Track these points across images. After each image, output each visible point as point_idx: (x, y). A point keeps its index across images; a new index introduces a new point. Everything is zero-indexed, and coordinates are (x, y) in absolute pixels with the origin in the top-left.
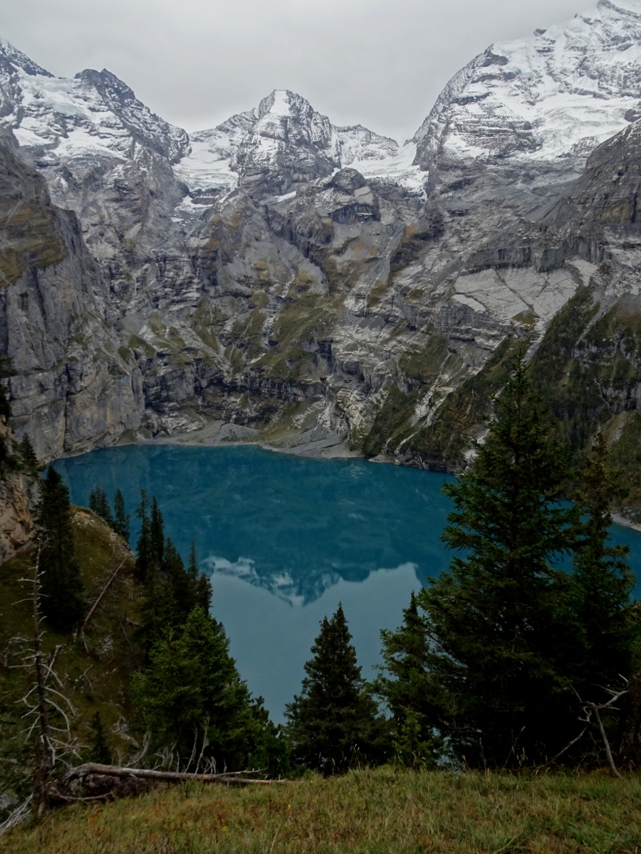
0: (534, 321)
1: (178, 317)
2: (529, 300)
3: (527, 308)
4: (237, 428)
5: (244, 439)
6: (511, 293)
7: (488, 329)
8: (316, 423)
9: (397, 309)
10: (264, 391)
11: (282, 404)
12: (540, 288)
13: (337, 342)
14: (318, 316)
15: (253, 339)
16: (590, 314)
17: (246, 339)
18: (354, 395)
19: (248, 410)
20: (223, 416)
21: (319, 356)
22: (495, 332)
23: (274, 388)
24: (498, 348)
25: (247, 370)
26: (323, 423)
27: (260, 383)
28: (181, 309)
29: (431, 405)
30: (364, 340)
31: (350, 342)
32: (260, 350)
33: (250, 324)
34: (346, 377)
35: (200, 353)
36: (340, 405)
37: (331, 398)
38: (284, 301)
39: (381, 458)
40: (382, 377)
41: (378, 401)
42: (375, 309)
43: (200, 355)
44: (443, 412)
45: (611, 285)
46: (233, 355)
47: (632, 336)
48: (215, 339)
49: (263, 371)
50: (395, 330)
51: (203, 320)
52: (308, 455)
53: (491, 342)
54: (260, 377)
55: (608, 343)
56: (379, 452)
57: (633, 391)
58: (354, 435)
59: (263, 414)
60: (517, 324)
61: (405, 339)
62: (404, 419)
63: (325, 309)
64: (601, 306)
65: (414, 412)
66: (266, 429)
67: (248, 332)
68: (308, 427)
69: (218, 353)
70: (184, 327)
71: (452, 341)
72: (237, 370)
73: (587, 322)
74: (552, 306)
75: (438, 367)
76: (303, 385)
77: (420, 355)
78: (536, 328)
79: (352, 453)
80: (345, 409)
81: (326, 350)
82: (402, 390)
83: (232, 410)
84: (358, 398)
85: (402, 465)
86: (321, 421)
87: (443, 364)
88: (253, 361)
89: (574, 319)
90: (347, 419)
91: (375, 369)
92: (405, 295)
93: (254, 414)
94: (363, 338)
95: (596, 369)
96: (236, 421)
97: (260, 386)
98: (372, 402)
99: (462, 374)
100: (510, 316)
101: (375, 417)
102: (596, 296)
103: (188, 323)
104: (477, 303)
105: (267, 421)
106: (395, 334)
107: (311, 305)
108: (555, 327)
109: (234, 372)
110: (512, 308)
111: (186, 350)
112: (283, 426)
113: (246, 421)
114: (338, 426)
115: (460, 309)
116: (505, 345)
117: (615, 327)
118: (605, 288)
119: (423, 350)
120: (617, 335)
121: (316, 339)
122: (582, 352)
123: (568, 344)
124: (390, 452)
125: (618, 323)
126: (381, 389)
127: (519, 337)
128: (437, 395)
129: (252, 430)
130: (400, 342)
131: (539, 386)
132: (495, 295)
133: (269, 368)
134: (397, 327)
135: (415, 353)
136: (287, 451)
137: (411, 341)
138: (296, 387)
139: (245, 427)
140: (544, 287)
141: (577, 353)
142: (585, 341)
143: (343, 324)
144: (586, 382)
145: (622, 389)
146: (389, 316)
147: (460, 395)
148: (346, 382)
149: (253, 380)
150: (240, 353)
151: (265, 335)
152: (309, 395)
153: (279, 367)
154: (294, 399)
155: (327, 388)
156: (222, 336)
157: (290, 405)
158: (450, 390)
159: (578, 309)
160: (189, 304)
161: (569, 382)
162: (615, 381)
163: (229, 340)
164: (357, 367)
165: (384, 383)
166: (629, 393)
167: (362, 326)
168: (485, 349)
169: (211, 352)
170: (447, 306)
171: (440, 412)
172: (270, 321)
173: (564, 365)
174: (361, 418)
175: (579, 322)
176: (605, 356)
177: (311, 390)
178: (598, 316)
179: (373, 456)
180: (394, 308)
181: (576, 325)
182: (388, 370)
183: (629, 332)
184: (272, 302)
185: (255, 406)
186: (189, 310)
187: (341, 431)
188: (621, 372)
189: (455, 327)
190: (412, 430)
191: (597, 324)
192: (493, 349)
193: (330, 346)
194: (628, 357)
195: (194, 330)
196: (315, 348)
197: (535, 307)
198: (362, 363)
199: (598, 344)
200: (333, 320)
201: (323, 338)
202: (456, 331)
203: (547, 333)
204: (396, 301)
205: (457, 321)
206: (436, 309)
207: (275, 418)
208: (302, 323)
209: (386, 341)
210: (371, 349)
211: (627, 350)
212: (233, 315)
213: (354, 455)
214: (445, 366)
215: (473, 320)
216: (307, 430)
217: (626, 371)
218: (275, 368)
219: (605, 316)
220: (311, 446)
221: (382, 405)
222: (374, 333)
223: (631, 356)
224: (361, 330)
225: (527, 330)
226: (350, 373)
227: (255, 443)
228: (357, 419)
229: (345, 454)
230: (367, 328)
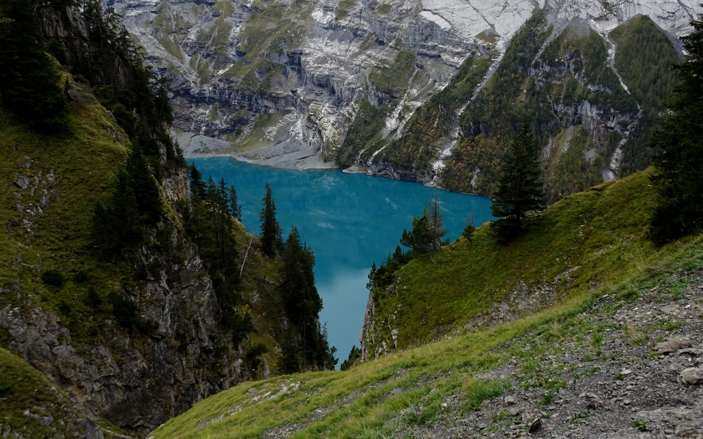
0: (495, 40)
1: (136, 23)
2: (491, 19)
3: (489, 27)
4: (207, 140)
5: (216, 151)
6: (474, 12)
7: (453, 46)
8: (288, 135)
9: (365, 23)
10: (234, 102)
11: (253, 116)
12: (500, 8)
13: (307, 55)
14: (286, 27)
15: (219, 49)
16: (545, 36)
17: (213, 49)
18: (325, 108)
19: (218, 122)
20: (192, 127)
21: (288, 68)
22: (459, 50)
23: (245, 100)
24: (462, 65)
25: (215, 81)
26: (295, 136)
27: (230, 94)
28: (140, 15)
29: (401, 118)
30: (334, 54)
31: (320, 54)
32: (227, 60)
33: (215, 33)
34: (317, 90)
35: (164, 62)
36: (312, 117)
37: (302, 111)
38: (250, 10)
39: (354, 169)
40: (353, 91)
41: (350, 114)
42: (343, 22)
43: (164, 64)
44: (413, 125)
45: (563, 8)
46: (199, 65)
47: (580, 57)
48: (178, 49)
49: (232, 82)
50: (364, 44)
51: (164, 27)
52: (283, 166)
53: (456, 59)
54: (229, 88)
55: (560, 64)
56: (353, 163)
57: (579, 107)
58: (328, 147)
59: (234, 126)
60: (480, 42)
61: (374, 54)
62: (375, 132)
63: (293, 20)
64: (554, 27)
65: (384, 125)
66: (238, 141)
67: (213, 41)
68: (281, 139)
69: (183, 63)
70: (144, 34)
71: (419, 57)
72: (204, 81)
73: (542, 42)
74: (512, 26)
75: (407, 81)
76: (274, 97)
77: (389, 69)
78: (497, 47)
79: (326, 164)
80: (317, 122)
81: (295, 61)
82: (372, 103)
83: (202, 122)
84: (330, 111)
85: (374, 175)
86: (293, 133)
87: (411, 79)
88: (221, 72)
89: (531, 40)
90: (320, 132)
91: (346, 82)
92: (373, 9)
93: (224, 126)
94: (333, 51)
95: (549, 87)
96: (206, 133)
97: (229, 98)
98: (344, 115)
99: (429, 89)
100: (474, 34)
101: (347, 129)
102: (550, 18)
103: (149, 30)
104: (443, 20)
105: (239, 133)
106: (364, 48)
107: (278, 15)
108: (514, 47)
109: (202, 83)
110: (476, 26)
111: (149, 58)
112: (255, 138)
113: (217, 133)
114: (311, 138)
115: (427, 26)
116: (469, 62)
117: (566, 48)
118: (558, 12)
119: (393, 65)
120: (568, 56)
121: (285, 51)
122: (537, 71)
123: (525, 63)
124: (363, 163)
125: (568, 45)
126: (353, 103)
127: (482, 55)
128: (406, 109)
129: (223, 142)
130: (369, 56)
131: (500, 102)
132: (460, 13)
133: (238, 79)
134: (366, 41)
135: (385, 68)
136: (263, 163)
137: (380, 56)
138: (267, 99)
139: (216, 139)
140: (505, 7)
141: (533, 71)
142: (541, 61)
143: (312, 36)
144: (540, 99)
145: (571, 106)
146: (357, 29)
147: (428, 109)
148: (317, 94)
149: (222, 92)
150: (207, 63)
151: (232, 45)
152: (280, 108)
153: (249, 78)
154: (265, 112)
155: (298, 100)
156: (186, 45)
157: (261, 117)
158: (419, 104)
159: (534, 31)
160: (148, 10)
161: (526, 98)
162: (565, 99)
163: (194, 50)
164: (328, 80)
165: (355, 97)
166: (576, 110)
167: (331, 38)
168: (451, 66)
169: (176, 62)
170: (414, 22)
171: (410, 125)
172: (236, 31)
173: (521, 82)
174: (334, 130)
175: (534, 42)
176: (557, 75)
177: (283, 102)
178: (551, 39)
179: (347, 167)
180: (362, 22)
181: (532, 45)
182: (359, 84)
183: (577, 53)
184: (238, 11)
185: (225, 117)
186: (148, 16)
187: (314, 143)
188: (571, 89)
189: (423, 43)
190: (384, 142)
191: (551, 45)
192: (458, 66)
193: (300, 59)
194: (576, 77)
195: (156, 37)
196: (284, 60)
197: (496, 26)
198: (333, 76)
199: (551, 64)
200: (302, 32)
201: (293, 50)
202: (423, 47)
203: (507, 51)
204: (364, 14)
205: (424, 38)
206: (404, 25)
207: (246, 130)
208: (270, 34)
209: (356, 55)
210: (341, 63)
211: (576, 70)
212: (196, 23)
213: (327, 166)
214: (413, 81)
215: (439, 37)
216: (280, 142)
217: (574, 90)
218: (244, 79)
219: (558, 38)
220: (285, 158)
221: (353, 118)
222: (343, 47)
223: (579, 76)
224: (330, 43)
225: (489, 49)
226: (320, 85)
227: (228, 155)
228: (329, 132)
229: (320, 165)
230: (336, 41)
